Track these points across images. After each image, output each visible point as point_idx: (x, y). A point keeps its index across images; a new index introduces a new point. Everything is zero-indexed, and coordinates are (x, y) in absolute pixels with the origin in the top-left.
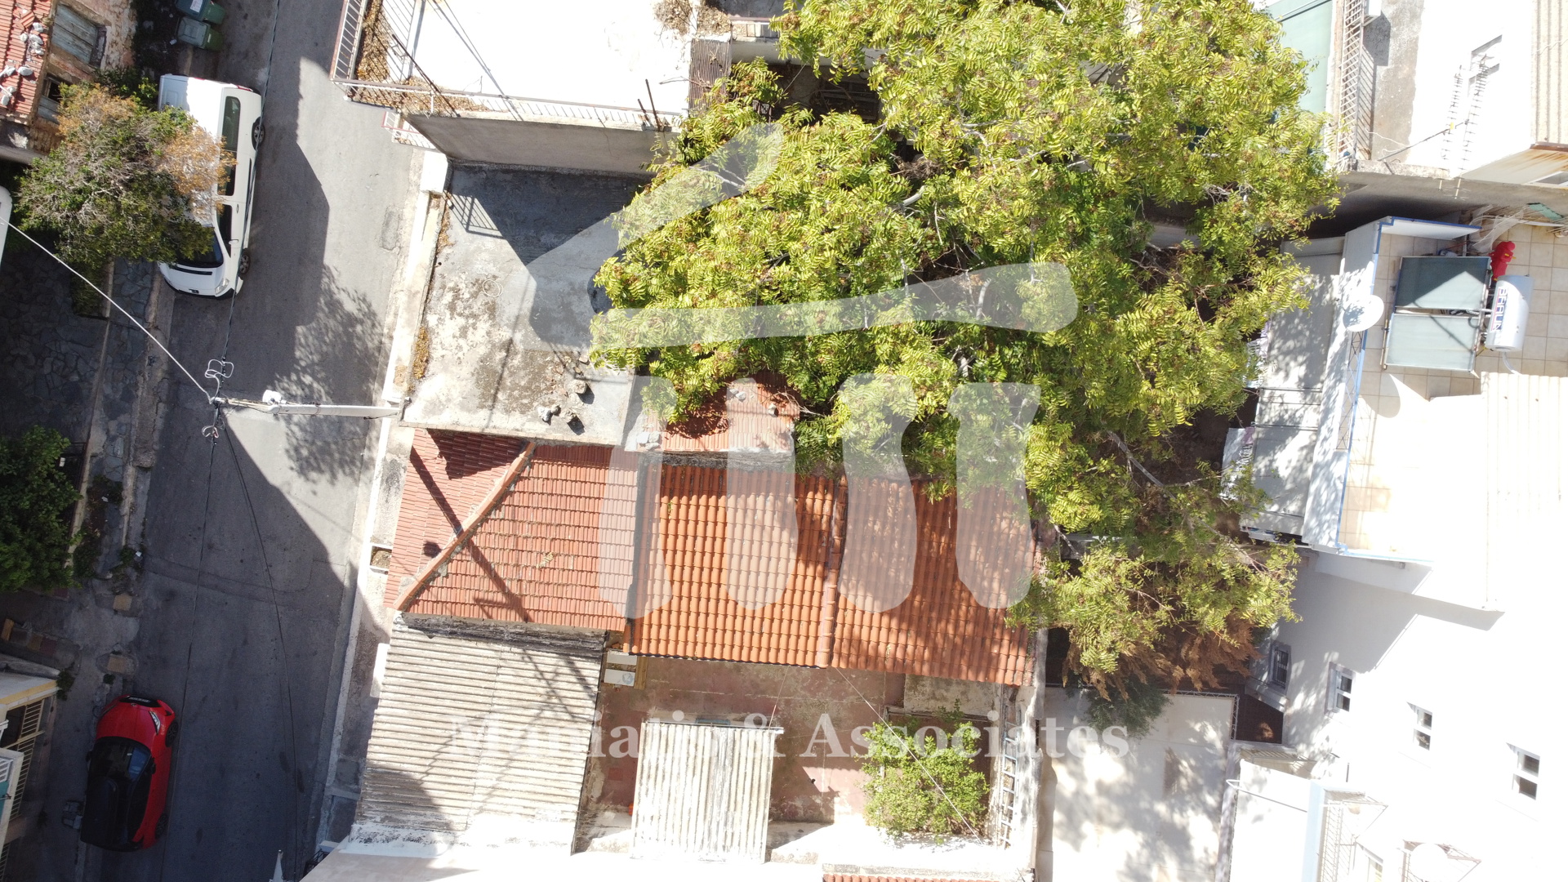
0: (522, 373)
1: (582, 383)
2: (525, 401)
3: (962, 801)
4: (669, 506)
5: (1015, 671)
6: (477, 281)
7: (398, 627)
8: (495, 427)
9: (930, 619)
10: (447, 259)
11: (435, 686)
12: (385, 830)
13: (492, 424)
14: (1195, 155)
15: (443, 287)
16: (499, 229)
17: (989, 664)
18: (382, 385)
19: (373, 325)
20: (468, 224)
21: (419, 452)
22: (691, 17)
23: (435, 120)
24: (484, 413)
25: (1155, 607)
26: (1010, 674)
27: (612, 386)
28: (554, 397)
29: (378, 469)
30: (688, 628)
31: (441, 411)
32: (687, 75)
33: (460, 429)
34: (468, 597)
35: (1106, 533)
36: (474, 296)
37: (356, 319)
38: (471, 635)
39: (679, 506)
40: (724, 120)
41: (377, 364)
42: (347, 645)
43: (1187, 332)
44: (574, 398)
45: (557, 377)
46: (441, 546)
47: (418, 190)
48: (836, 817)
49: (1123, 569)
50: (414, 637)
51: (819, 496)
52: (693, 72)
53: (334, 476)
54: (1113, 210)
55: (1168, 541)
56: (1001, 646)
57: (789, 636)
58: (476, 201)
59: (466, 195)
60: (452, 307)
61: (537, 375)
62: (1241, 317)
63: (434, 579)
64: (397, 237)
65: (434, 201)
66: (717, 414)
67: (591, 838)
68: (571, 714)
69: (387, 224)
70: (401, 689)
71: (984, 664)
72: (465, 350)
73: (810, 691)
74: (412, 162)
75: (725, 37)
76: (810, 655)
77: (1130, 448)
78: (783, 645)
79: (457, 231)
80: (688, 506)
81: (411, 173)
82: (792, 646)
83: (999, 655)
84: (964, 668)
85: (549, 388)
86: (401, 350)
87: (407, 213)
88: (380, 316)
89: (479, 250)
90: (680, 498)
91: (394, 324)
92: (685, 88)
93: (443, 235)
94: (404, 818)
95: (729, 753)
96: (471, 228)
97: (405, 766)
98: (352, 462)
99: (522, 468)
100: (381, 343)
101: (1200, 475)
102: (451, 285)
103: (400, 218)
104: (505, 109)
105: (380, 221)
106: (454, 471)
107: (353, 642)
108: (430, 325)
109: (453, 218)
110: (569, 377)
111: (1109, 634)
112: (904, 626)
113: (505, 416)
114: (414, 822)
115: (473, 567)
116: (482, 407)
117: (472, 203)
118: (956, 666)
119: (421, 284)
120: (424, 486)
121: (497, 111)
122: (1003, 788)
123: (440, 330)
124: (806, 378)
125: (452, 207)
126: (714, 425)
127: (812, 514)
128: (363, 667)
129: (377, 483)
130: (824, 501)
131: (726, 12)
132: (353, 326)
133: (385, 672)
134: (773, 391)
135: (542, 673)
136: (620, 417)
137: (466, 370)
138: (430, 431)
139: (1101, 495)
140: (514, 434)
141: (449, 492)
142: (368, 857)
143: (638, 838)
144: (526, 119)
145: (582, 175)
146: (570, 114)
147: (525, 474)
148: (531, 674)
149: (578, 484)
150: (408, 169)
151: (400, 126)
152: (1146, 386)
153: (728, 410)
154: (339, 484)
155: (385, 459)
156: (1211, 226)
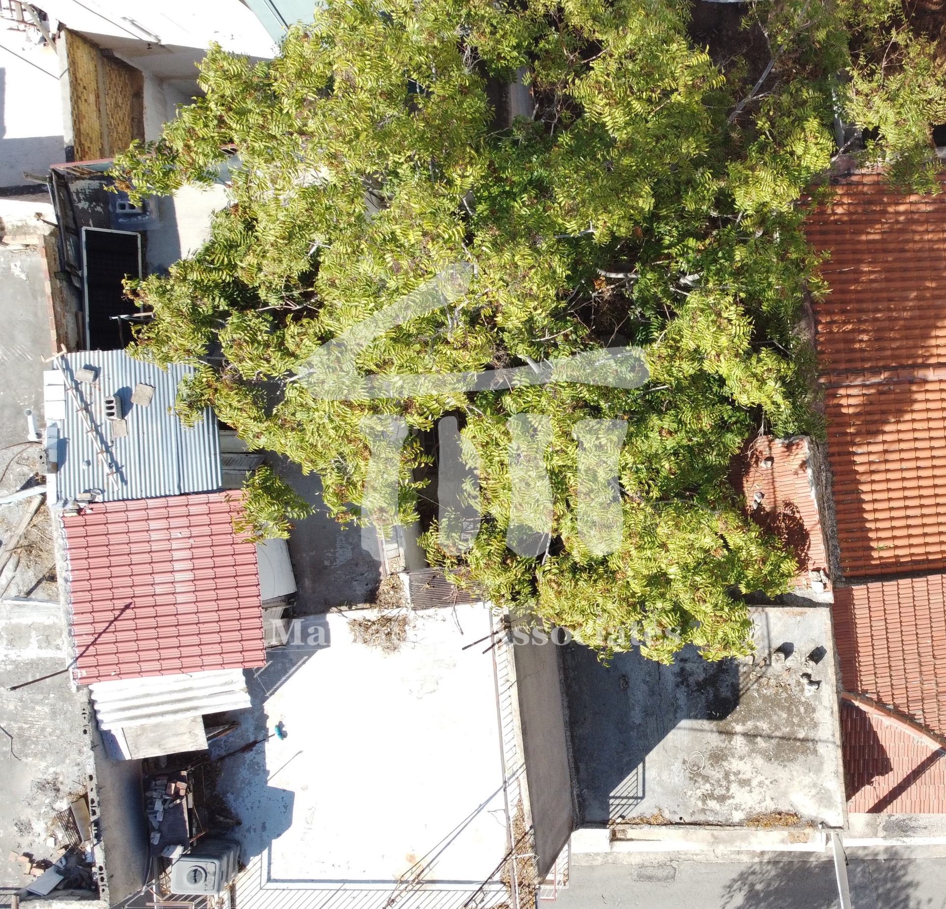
0: (775, 718)
1: (774, 657)
2: (802, 710)
4: (881, 549)
6: (691, 779)
8: (833, 735)
10: (675, 812)
13: (831, 739)
14: (437, 89)
15: (703, 811)
16: (636, 766)
18: (810, 854)
19: (753, 873)
20: (637, 798)
21: (871, 805)
22: (390, 615)
23: (540, 850)
24: (821, 748)
25: (895, 46)
27: (772, 626)
28: (793, 682)
29: (895, 842)
31: (827, 791)
32: (449, 609)
33: (841, 769)
35: (831, 107)
36: (706, 779)
37: (750, 891)
39: (879, 539)
40: (487, 566)
41: (791, 863)
43: (616, 66)
44: (790, 662)
45: (773, 682)
47: (611, 853)
49: (864, 87)
51: (844, 402)
52: (445, 604)
53: (910, 885)
54: (507, 162)
55: (827, 45)
58: (612, 794)
59: (608, 805)
60: (722, 799)
61: (774, 702)
62: (591, 15)
64: (661, 866)
65: (619, 836)
66: (781, 518)
69: (650, 878)
72: (762, 778)
74: (584, 864)
75: (405, 578)
77: (741, 99)
79: (645, 808)
80: (877, 530)
81: (595, 863)
85: (785, 688)
87: (636, 860)
88: (743, 868)
89: (660, 783)
90: (871, 539)
91: (748, 852)
92: (463, 609)
93: (652, 820)
96: (640, 794)
98: (893, 869)
99: (869, 701)
100: (769, 863)
101: (756, 25)
102: (700, 804)
103: (642, 866)
104: (516, 783)
105: (647, 885)
106: (884, 767)
108: (743, 817)
109: (633, 813)
110: (770, 671)
111: (930, 90)
113: (821, 727)
116: (815, 752)
117: (615, 798)
119: (703, 833)
120: (904, 794)
121: (520, 790)
123: (746, 807)
124: (729, 436)
125: (623, 817)
126: (792, 518)
127: (864, 405)
129: (909, 841)
130: (848, 396)
131: (378, 581)
132: (757, 893)
134: (748, 466)
136: (801, 614)
137: (781, 773)
138: (848, 797)
139: (793, 122)
140: (837, 715)
141: (905, 768)
144: (522, 761)
145: (567, 694)
146: (510, 718)
147: (875, 697)
149: (875, 643)
150: (592, 867)
151: (552, 882)
152: (675, 98)
153: (775, 507)
154: (917, 878)
155: (885, 838)
156: (505, 58)
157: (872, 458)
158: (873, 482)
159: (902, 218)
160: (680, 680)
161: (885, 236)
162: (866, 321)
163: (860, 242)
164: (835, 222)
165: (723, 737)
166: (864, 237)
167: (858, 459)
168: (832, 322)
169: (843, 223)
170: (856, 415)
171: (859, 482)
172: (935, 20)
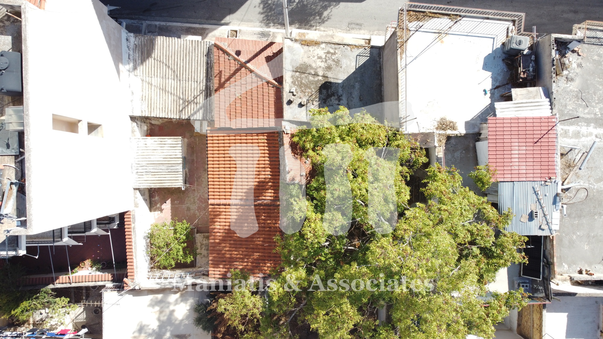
0: (307, 81)
1: (305, 103)
2: (297, 83)
3: (164, 259)
4: (263, 139)
5: (214, 274)
6: (339, 61)
7: (208, 43)
9: (230, 240)
10: (346, 49)
11: (188, 59)
12: (132, 45)
13: (287, 71)
14: (409, 322)
15: (335, 49)
16: (359, 67)
17: (216, 265)
18: (298, 28)
19: (319, 23)
20: (359, 55)
21: (274, 45)
22: (443, 131)
23: (395, 41)
24: (290, 68)
25: (243, 324)
26: (213, 272)
27: (305, 115)
28: (299, 93)
29: (266, 29)
30: (219, 150)
31: (290, 52)
32: (421, 131)
33: (284, 60)
34: (222, 68)
35: (269, 303)
36: (334, 60)
37: (321, 16)
38: (208, 70)
39: (264, 143)
41: (305, 25)
42: (200, 24)
43: (345, 325)
44: (300, 101)
45: (307, 94)
46: (240, 56)
47: (371, 35)
48: (153, 213)
49: (256, 311)
50: (205, 50)
51: (272, 194)
52: (422, 134)
53: (262, 13)
54: (387, 294)
55: (268, 326)
56: (223, 268)
57: (219, 188)
58: (368, 58)
59: (370, 54)
60: (328, 52)
61: (307, 86)
63: (227, 55)
64: (353, 29)
65: (367, 41)
66: (299, 154)
67: (136, 122)
68: (182, 110)
69: (357, 24)
70: (185, 47)
71: (215, 263)
72: (313, 59)
73: (199, 198)
74: (381, 32)
75: (436, 144)
76: (213, 197)
77: (301, 309)
78: (215, 187)
79: (357, 52)
80: (264, 146)
81: (377, 32)
82: (215, 190)
83: (220, 268)
84: (214, 255)
85: (302, 91)
86: (312, 34)
87: (362, 32)
88: (323, 25)
89: (350, 60)
90: (267, 143)
91: (321, 31)
92: (416, 131)
93: (355, 47)
94: (137, 52)
95: (173, 171)
96: (358, 57)
97: (156, 51)
98: (268, 20)
99: (272, 84)
100: (313, 26)
101: (293, 336)
102: (337, 51)
103: (360, 29)
104: (402, 66)
105: (358, 22)
106: (268, 59)
107: (201, 26)
108: (321, 45)
109: (361, 50)
110: (307, 98)
111: (231, 308)
112: (226, 231)
113: (290, 76)
114: (136, 56)
115: (233, 69)
116: (293, 67)
117: (367, 56)
118: (214, 252)
119: (336, 40)
120: (262, 48)
121: (401, 64)
122: (170, 274)
123: (320, 49)
124: (315, 186)
125: (365, 49)
126: (295, 153)
127: (264, 193)
128: (192, 31)
129: (261, 29)
130: (271, 196)
131: (446, 144)
132: (318, 15)
133: (191, 40)
134: (309, 174)
135: (196, 98)
136: (295, 118)
137: (306, 60)
138: (282, 49)
139: (282, 300)
140: (284, 80)
141: (260, 57)
142: (121, 40)
143: (138, 140)
144: (399, 74)
145: (382, 96)
146: (402, 90)
147: (270, 85)
148: (196, 94)
149: (268, 105)
150: (378, 30)
151: (393, 28)
152: (324, 312)
153: (301, 158)
154: (259, 16)
155: (270, 32)
156: (385, 330)
157: (264, 173)
158: (264, 164)
159: (246, 260)
160: (341, 98)
161: (252, 254)
162: (262, 223)
163: (262, 253)
164: (271, 261)
165: (326, 75)
166: (260, 254)
167: (269, 173)
168: (274, 224)
169: (268, 260)
170: (268, 189)
171: (269, 164)
172: (228, 332)
